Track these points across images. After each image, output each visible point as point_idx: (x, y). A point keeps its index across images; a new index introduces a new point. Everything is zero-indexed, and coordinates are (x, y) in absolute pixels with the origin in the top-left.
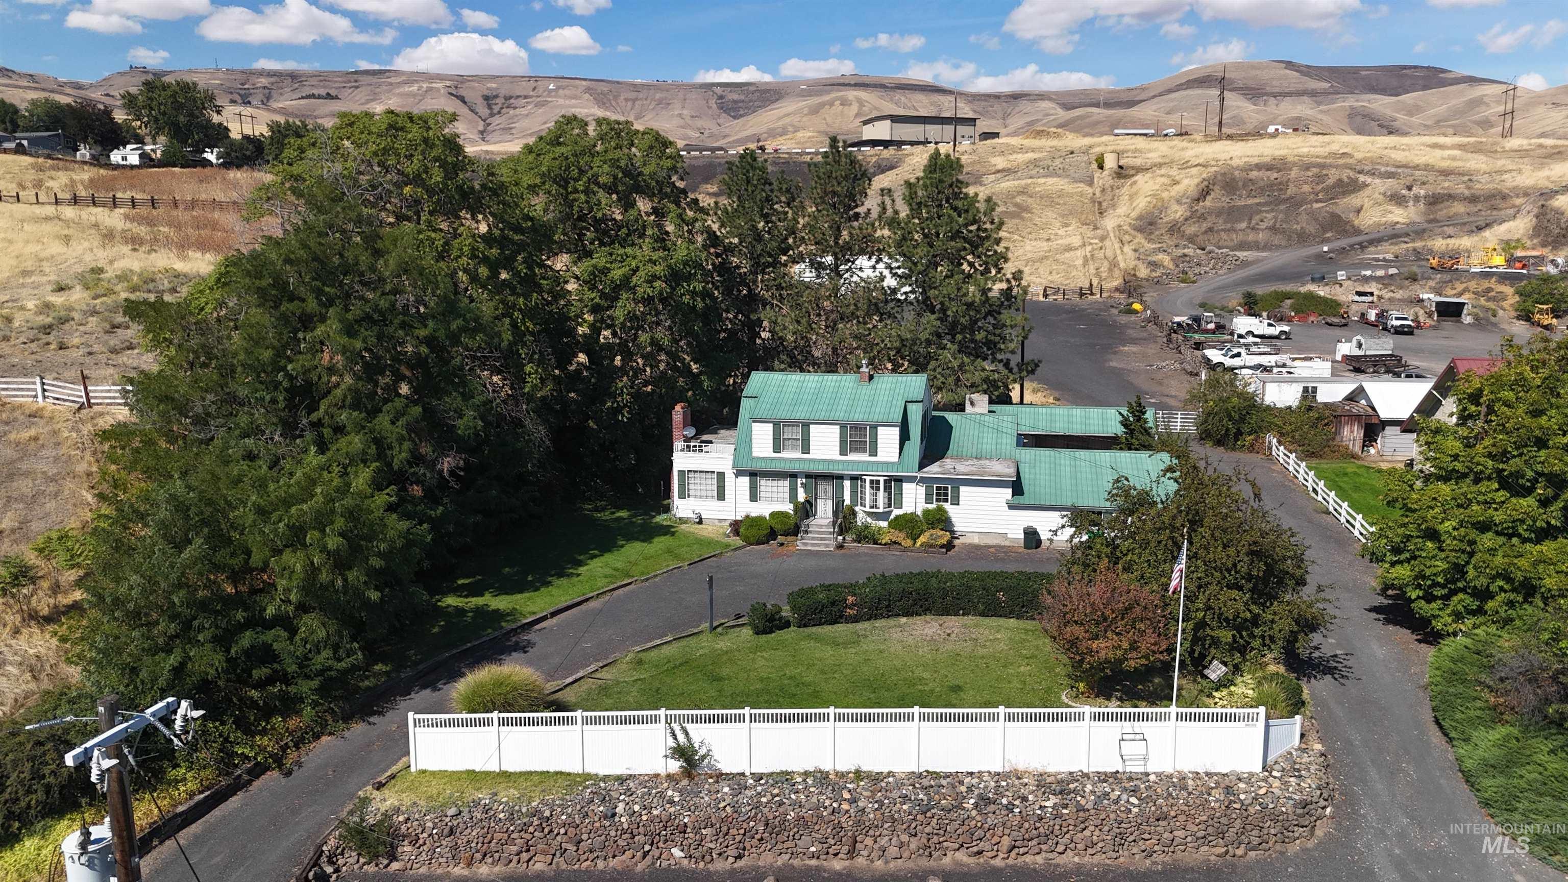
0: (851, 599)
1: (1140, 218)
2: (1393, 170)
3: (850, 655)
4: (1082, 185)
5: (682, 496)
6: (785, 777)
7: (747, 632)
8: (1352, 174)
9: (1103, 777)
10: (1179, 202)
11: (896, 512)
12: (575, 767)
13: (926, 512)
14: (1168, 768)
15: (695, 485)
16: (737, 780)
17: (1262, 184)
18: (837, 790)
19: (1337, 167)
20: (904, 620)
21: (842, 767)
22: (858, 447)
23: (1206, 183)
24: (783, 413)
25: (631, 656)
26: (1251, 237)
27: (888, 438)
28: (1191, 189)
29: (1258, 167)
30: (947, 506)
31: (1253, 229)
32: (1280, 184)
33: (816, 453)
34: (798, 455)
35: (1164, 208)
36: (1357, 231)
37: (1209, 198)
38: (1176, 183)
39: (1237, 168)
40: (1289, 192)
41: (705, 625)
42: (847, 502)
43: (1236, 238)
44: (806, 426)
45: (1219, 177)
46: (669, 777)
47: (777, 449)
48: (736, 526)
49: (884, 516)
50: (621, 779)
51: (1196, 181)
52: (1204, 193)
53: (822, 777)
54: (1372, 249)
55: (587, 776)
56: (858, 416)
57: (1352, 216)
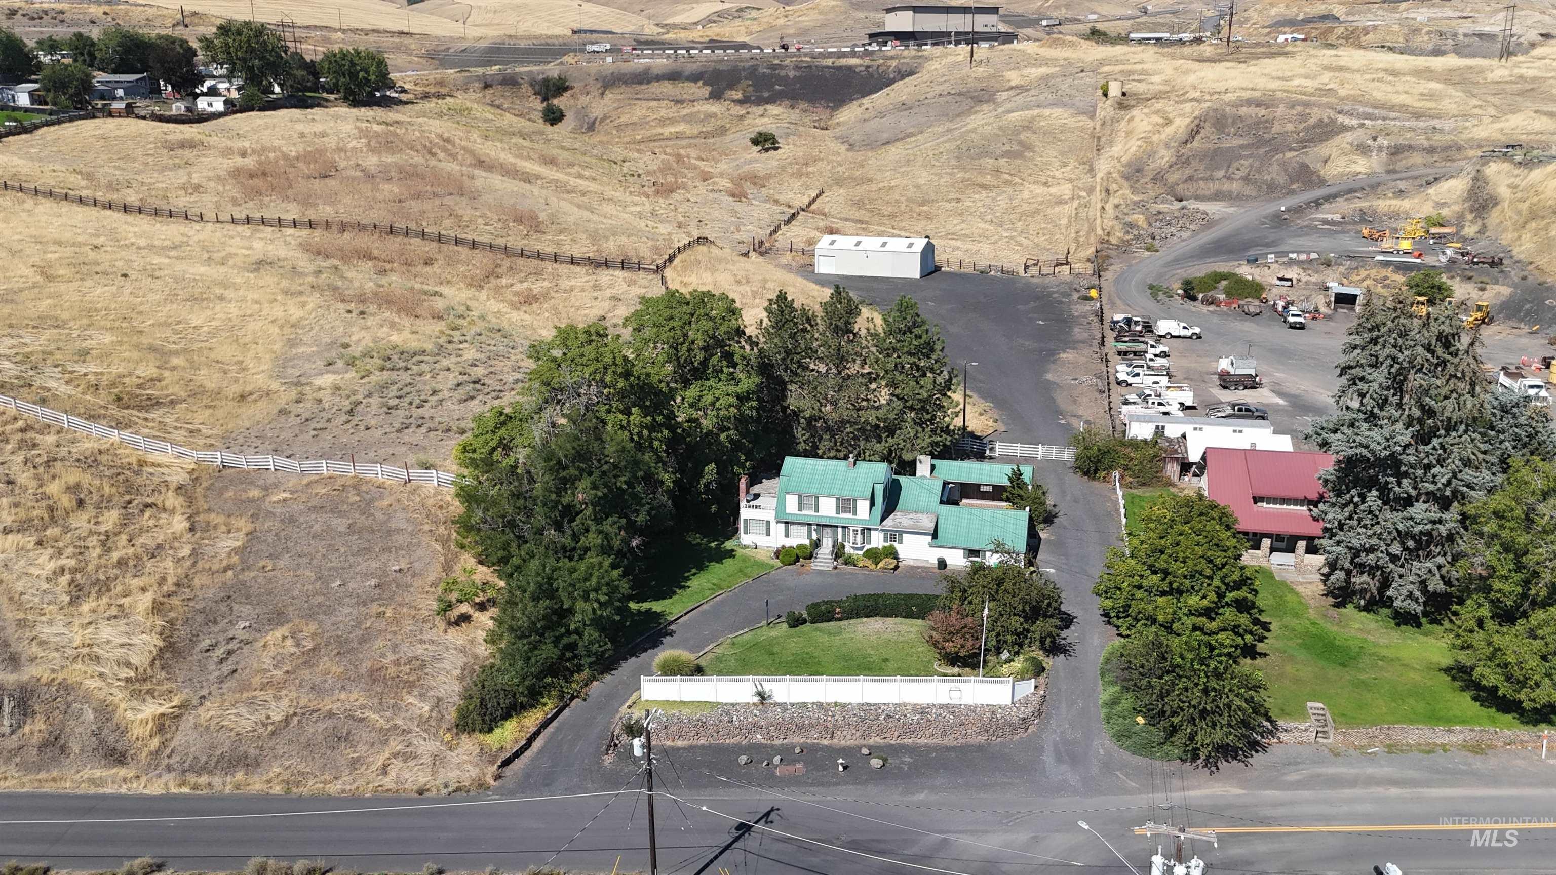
0: (838, 610)
1: (1129, 164)
2: (1370, 111)
3: (837, 640)
4: (1084, 118)
5: (746, 533)
6: (804, 705)
7: (785, 626)
8: (1332, 114)
9: (942, 706)
10: (1167, 146)
11: (867, 547)
12: (712, 699)
13: (885, 548)
14: (970, 702)
15: (751, 527)
16: (783, 706)
17: (1249, 121)
18: (826, 711)
19: (1319, 106)
20: (865, 619)
21: (829, 701)
22: (846, 510)
23: (1197, 122)
24: (803, 490)
25: (729, 641)
26: (1226, 186)
27: (863, 506)
28: (1181, 130)
29: (1249, 102)
30: (896, 545)
31: (1228, 178)
32: (1266, 121)
33: (822, 512)
34: (813, 513)
35: (1151, 154)
36: (1322, 182)
37: (1198, 138)
38: (1169, 122)
39: (1228, 104)
40: (1274, 130)
41: (764, 622)
42: (840, 540)
43: (1213, 187)
44: (817, 498)
45: (1211, 114)
46: (754, 704)
47: (800, 509)
48: (777, 554)
49: (861, 549)
50: (733, 705)
51: (1188, 120)
52: (1194, 132)
53: (820, 705)
54: (1326, 206)
55: (719, 704)
56: (846, 494)
57: (1319, 165)
